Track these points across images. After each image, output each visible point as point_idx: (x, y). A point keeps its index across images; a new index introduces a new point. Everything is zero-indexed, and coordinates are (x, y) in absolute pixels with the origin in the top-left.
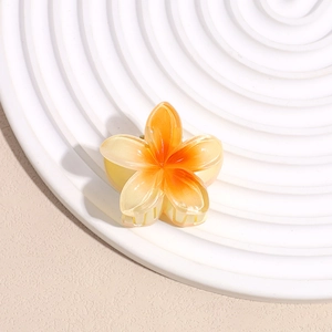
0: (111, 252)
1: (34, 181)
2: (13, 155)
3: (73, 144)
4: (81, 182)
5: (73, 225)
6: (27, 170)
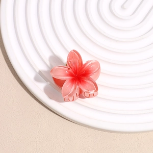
2: (12, 75)
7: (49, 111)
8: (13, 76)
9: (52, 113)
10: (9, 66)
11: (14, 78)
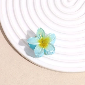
0: (28, 61)
1: (10, 45)
5: (19, 55)
6: (8, 42)
7: (26, 60)
8: (5, 39)
9: (27, 61)
10: (3, 34)
11: (6, 40)
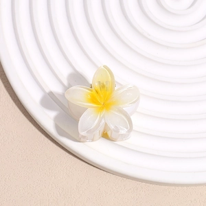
3: (47, 91)
4: (53, 114)
